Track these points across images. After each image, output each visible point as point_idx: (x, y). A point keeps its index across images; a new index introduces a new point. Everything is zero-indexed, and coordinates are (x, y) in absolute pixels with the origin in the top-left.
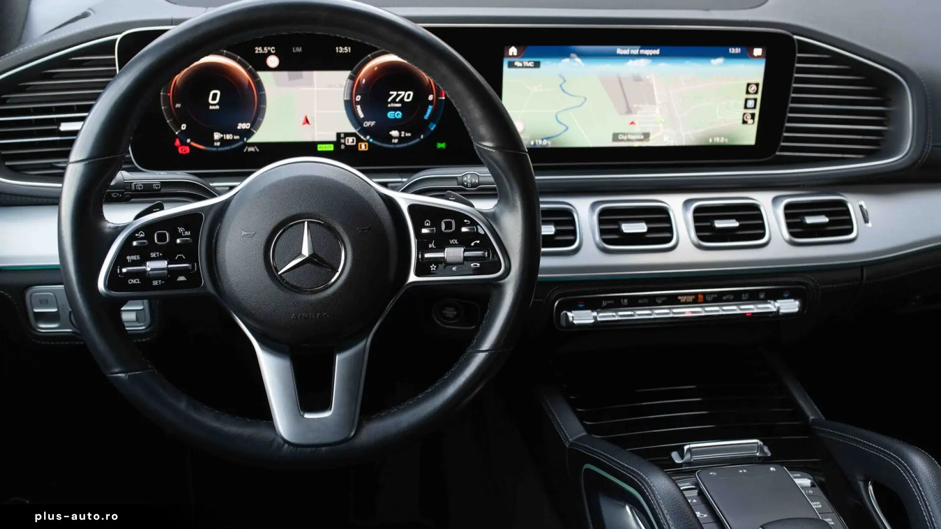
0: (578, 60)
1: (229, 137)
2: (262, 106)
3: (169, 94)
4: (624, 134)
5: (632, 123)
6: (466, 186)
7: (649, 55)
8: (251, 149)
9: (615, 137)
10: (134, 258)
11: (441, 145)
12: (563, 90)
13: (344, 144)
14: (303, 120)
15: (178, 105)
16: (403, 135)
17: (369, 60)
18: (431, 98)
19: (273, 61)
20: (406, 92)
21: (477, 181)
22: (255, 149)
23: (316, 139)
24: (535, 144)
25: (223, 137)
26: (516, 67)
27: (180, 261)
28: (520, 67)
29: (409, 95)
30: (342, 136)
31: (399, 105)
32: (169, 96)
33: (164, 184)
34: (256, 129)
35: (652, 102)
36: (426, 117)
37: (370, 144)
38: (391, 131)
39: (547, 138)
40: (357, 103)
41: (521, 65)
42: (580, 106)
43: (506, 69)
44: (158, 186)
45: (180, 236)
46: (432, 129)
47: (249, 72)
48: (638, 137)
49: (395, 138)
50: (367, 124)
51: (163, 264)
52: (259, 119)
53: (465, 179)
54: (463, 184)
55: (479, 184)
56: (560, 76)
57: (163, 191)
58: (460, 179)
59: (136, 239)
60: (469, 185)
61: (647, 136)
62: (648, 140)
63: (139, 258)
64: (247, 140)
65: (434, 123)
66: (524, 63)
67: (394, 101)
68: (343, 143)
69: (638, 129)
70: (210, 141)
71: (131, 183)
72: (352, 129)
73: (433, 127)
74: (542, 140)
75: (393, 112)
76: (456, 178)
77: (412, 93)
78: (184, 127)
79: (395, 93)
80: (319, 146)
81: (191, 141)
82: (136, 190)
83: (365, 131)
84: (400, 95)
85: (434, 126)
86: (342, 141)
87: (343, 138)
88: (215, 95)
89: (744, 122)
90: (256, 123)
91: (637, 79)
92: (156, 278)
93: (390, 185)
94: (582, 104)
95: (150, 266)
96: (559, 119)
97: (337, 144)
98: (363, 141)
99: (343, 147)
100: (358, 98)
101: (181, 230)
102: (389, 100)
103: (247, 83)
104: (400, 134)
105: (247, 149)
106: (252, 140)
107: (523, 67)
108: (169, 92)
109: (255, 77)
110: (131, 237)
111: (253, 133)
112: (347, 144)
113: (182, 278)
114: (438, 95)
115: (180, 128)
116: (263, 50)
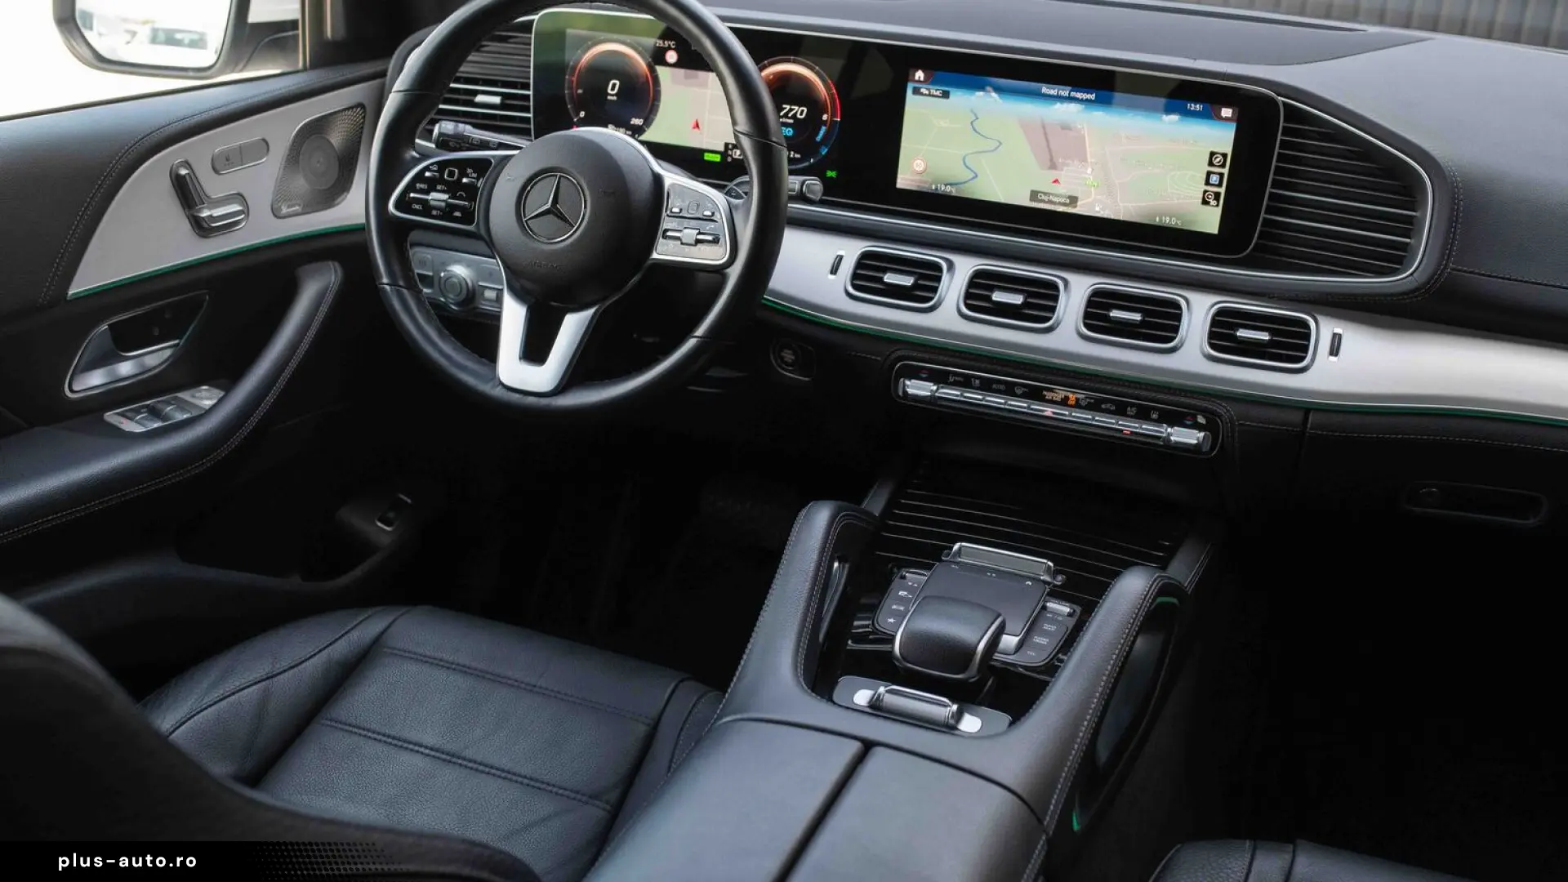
0: (994, 95)
2: (656, 103)
4: (1045, 194)
5: (1056, 181)
7: (1082, 99)
9: (1034, 195)
10: (422, 186)
11: (832, 174)
12: (975, 130)
13: (731, 156)
14: (693, 123)
16: (792, 156)
18: (825, 117)
19: (672, 57)
20: (800, 107)
23: (704, 147)
24: (936, 189)
26: (922, 94)
27: (460, 198)
28: (926, 95)
29: (803, 111)
30: (730, 146)
31: (791, 121)
32: (573, 80)
34: (648, 127)
35: (1083, 159)
36: (819, 138)
39: (951, 184)
41: (927, 92)
42: (992, 151)
43: (910, 96)
45: (467, 176)
46: (823, 153)
47: (648, 66)
48: (1063, 200)
51: (445, 197)
52: (652, 116)
56: (972, 111)
59: (430, 170)
61: (1073, 200)
62: (1076, 207)
63: (426, 187)
65: (826, 146)
66: (932, 91)
67: (786, 116)
69: (1063, 190)
71: (470, 136)
73: (824, 151)
74: (946, 185)
77: (805, 109)
78: (582, 114)
79: (788, 107)
80: (706, 154)
84: (794, 109)
85: (826, 150)
86: (730, 152)
87: (730, 150)
88: (614, 85)
89: (1205, 202)
90: (648, 122)
91: (1066, 127)
92: (435, 208)
94: (996, 148)
95: (434, 195)
96: (967, 164)
97: (724, 154)
99: (729, 159)
101: (469, 171)
102: (782, 114)
103: (644, 76)
107: (930, 95)
108: (574, 77)
109: (653, 71)
111: (645, 131)
112: (734, 157)
113: (457, 214)
114: (833, 115)
115: (578, 114)
116: (664, 44)
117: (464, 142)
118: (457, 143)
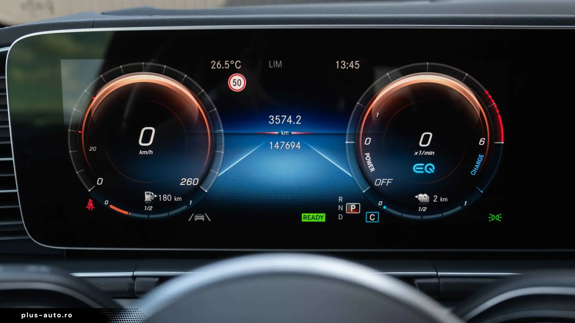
1: (166, 198)
2: (218, 152)
3: (80, 132)
8: (201, 218)
11: (495, 217)
13: (343, 212)
15: (93, 149)
16: (435, 201)
17: (387, 82)
18: (482, 142)
19: (237, 82)
22: (205, 217)
23: (300, 205)
25: (158, 198)
30: (340, 199)
31: (432, 153)
32: (81, 134)
34: (209, 188)
36: (474, 172)
37: (384, 213)
38: (418, 195)
40: (366, 149)
46: (482, 191)
47: (200, 99)
49: (423, 204)
50: (380, 182)
52: (213, 171)
64: (193, 203)
67: (423, 146)
68: (341, 212)
70: (139, 204)
73: (483, 188)
75: (423, 165)
78: (100, 181)
80: (304, 215)
81: (111, 203)
83: (376, 192)
86: (340, 208)
87: (341, 204)
88: (148, 134)
90: (208, 177)
93: (417, 281)
97: (331, 212)
98: (372, 209)
99: (340, 217)
100: (368, 141)
102: (417, 145)
103: (196, 115)
104: (431, 199)
105: (193, 217)
108: (81, 130)
109: (209, 107)
111: (204, 193)
112: (347, 212)
114: (495, 136)
115: (94, 182)
116: (223, 65)
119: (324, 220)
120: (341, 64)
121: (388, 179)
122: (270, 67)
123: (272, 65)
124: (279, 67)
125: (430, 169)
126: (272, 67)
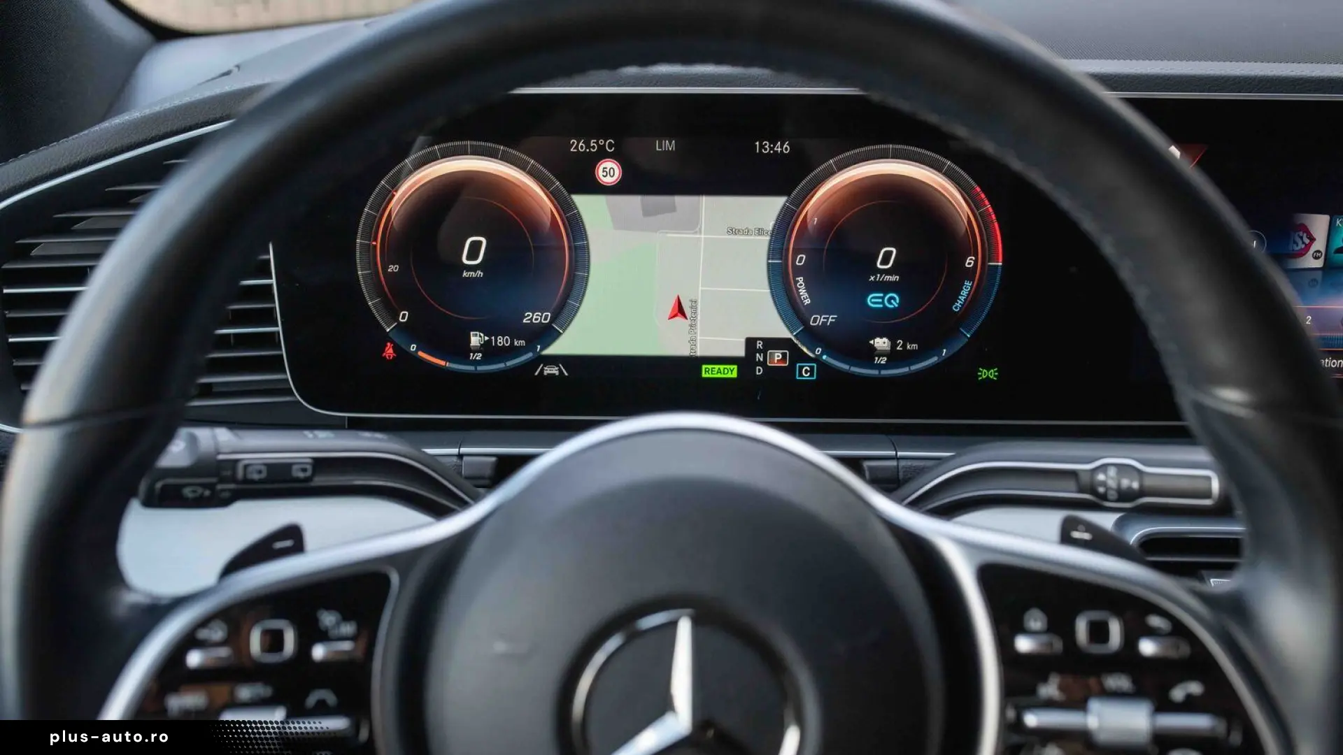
1: (502, 341)
2: (580, 274)
3: (374, 243)
6: (1104, 497)
8: (554, 371)
11: (988, 373)
13: (764, 364)
14: (670, 306)
15: (393, 268)
16: (899, 348)
17: (830, 173)
18: (969, 262)
19: (609, 172)
21: (1135, 485)
22: (560, 370)
23: (700, 352)
25: (490, 341)
30: (759, 345)
31: (895, 278)
32: (375, 247)
33: (321, 465)
34: (565, 326)
36: (957, 306)
37: (823, 366)
38: (874, 338)
40: (798, 271)
44: (304, 470)
45: (324, 636)
46: (969, 335)
47: (554, 195)
49: (881, 354)
50: (818, 320)
52: (571, 302)
53: (1101, 477)
54: (1093, 491)
55: (1142, 493)
57: (320, 481)
58: (1085, 479)
60: (1112, 495)
64: (542, 349)
65: (975, 321)
67: (883, 268)
68: (759, 363)
70: (462, 351)
71: (237, 461)
72: (781, 331)
73: (970, 330)
75: (881, 295)
76: (1073, 474)
78: (404, 316)
79: (883, 250)
80: (704, 367)
81: (418, 349)
82: (246, 481)
83: (812, 335)
85: (974, 328)
86: (759, 357)
87: (760, 351)
88: (475, 247)
90: (564, 310)
93: (866, 464)
97: (745, 364)
98: (808, 359)
99: (759, 371)
100: (801, 260)
101: (328, 619)
102: (873, 266)
103: (547, 221)
104: (894, 345)
105: (542, 370)
106: (555, 349)
108: (376, 240)
109: (567, 209)
110: (189, 641)
111: (557, 335)
112: (769, 364)
114: (988, 255)
115: (395, 318)
116: (588, 146)
117: (223, 480)
118: (204, 486)
119: (735, 375)
120: (762, 147)
121: (830, 315)
122: (658, 149)
123: (660, 146)
124: (670, 149)
125: (892, 301)
126: (660, 150)
